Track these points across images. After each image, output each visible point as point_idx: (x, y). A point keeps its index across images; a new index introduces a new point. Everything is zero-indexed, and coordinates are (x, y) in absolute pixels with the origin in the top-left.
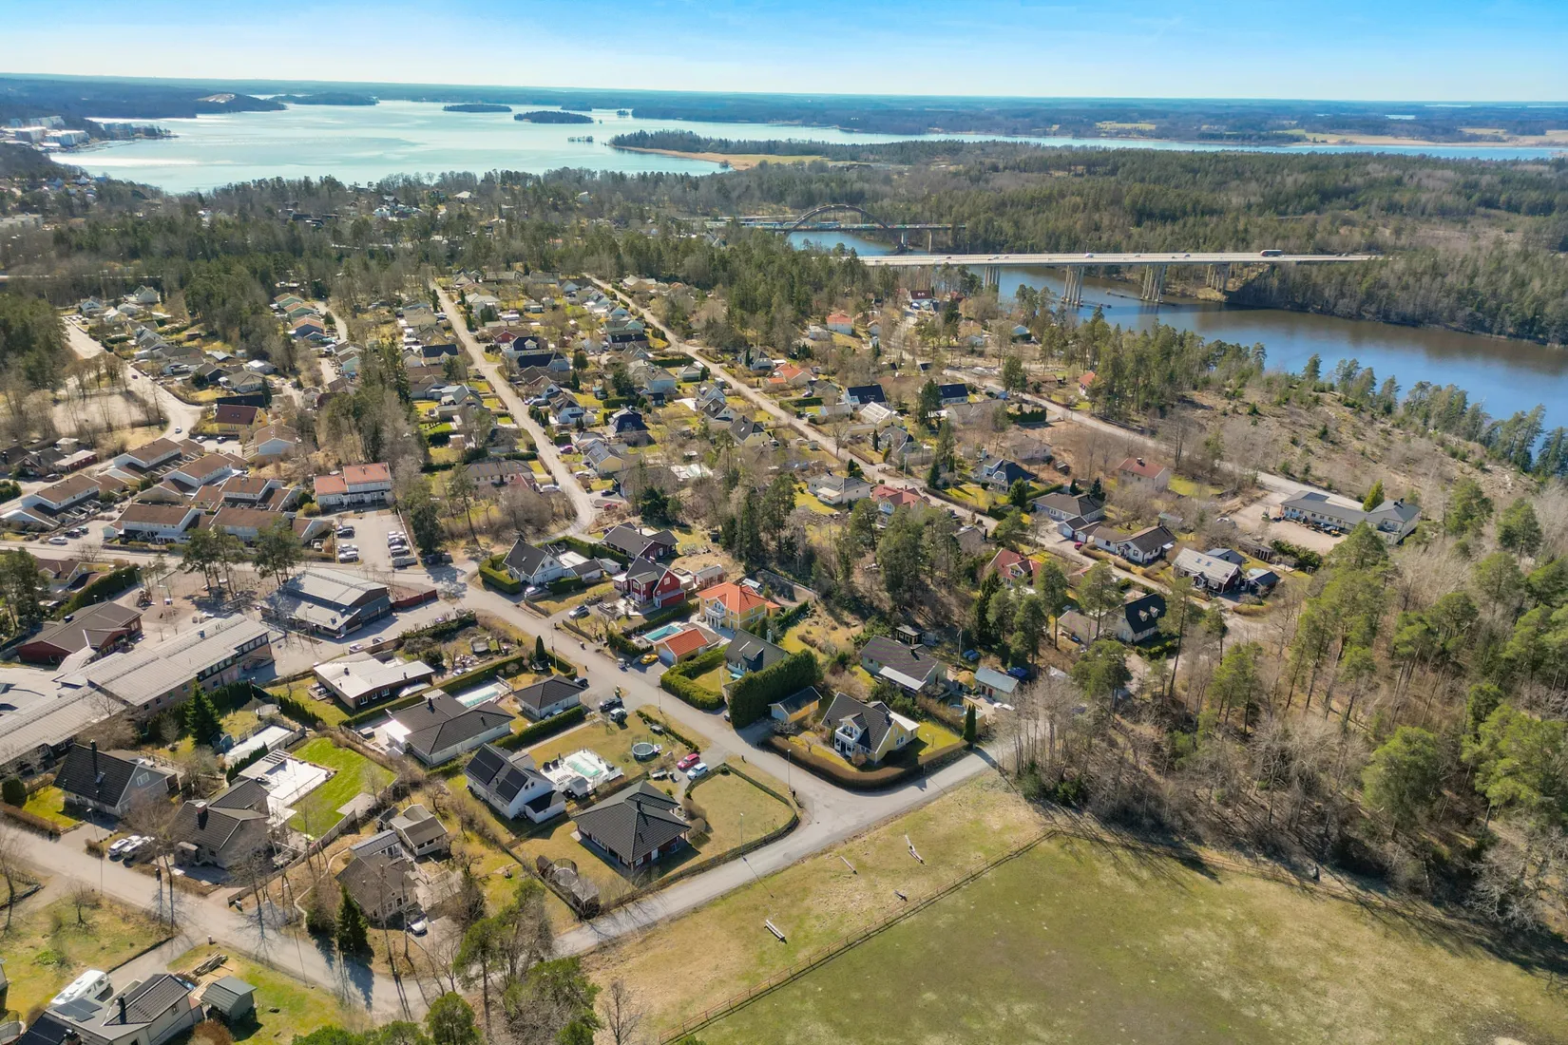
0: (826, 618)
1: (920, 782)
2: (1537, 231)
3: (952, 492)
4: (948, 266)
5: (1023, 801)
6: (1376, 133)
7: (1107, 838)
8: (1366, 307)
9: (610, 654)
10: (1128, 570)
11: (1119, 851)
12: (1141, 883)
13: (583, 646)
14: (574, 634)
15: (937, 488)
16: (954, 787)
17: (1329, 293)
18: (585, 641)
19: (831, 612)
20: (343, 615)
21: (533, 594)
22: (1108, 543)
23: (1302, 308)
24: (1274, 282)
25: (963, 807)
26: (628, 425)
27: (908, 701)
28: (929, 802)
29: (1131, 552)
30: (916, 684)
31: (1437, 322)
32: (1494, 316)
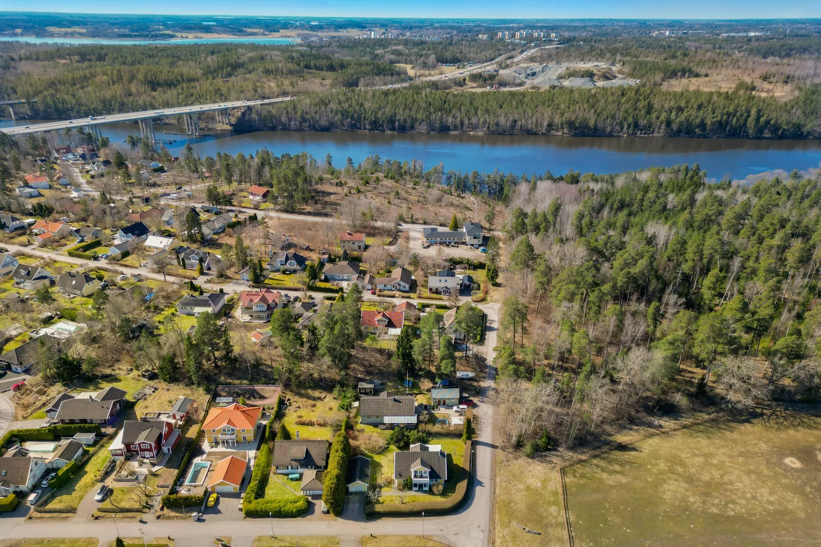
0: (301, 401)
1: (475, 482)
2: (337, 78)
3: (269, 282)
4: (69, 130)
5: (530, 460)
6: (207, 32)
7: (583, 457)
8: (304, 124)
9: (173, 514)
11: (595, 461)
12: (622, 473)
13: (141, 521)
14: (119, 515)
15: (258, 282)
16: (493, 473)
17: (284, 119)
18: (139, 516)
19: (301, 395)
21: (37, 500)
22: (385, 286)
23: (273, 129)
24: (254, 116)
25: (512, 483)
28: (494, 492)
29: (401, 287)
30: (413, 420)
31: (336, 128)
32: (360, 122)
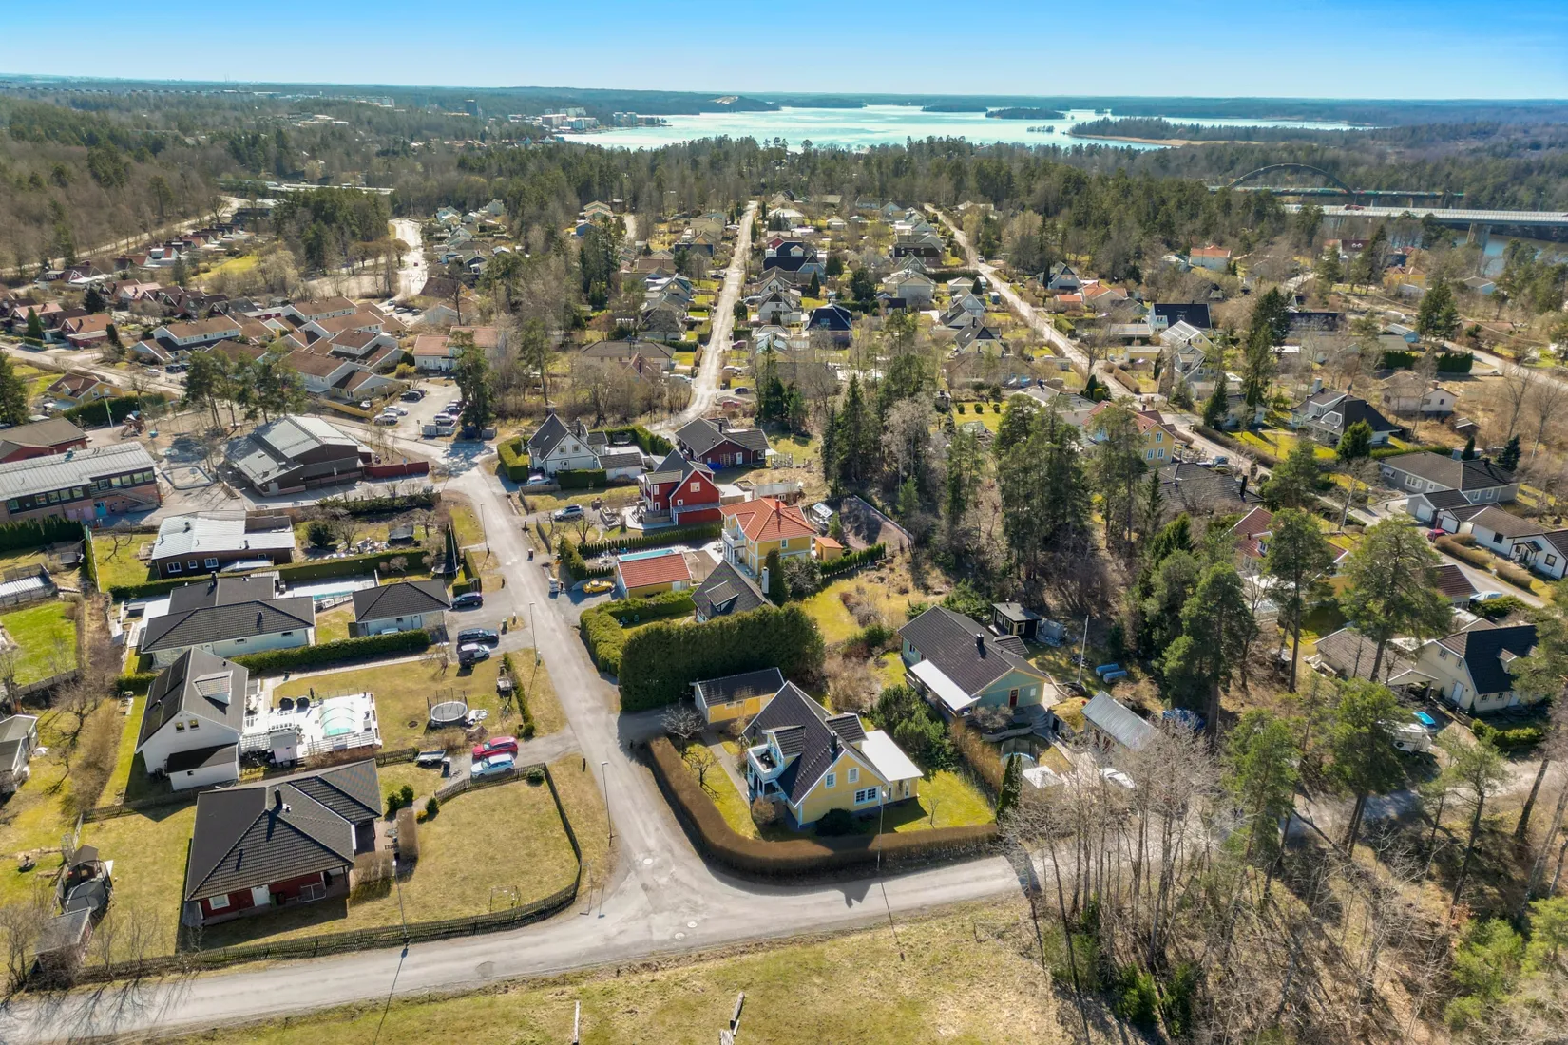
0: (902, 575)
1: (854, 885)
3: (1244, 437)
5: (1044, 988)
9: (556, 571)
10: (1524, 586)
13: (530, 555)
15: (1218, 427)
16: (918, 915)
20: (282, 467)
21: (536, 484)
22: (1498, 538)
25: (906, 965)
26: (826, 322)
27: (934, 730)
28: (844, 933)
29: (1541, 557)
